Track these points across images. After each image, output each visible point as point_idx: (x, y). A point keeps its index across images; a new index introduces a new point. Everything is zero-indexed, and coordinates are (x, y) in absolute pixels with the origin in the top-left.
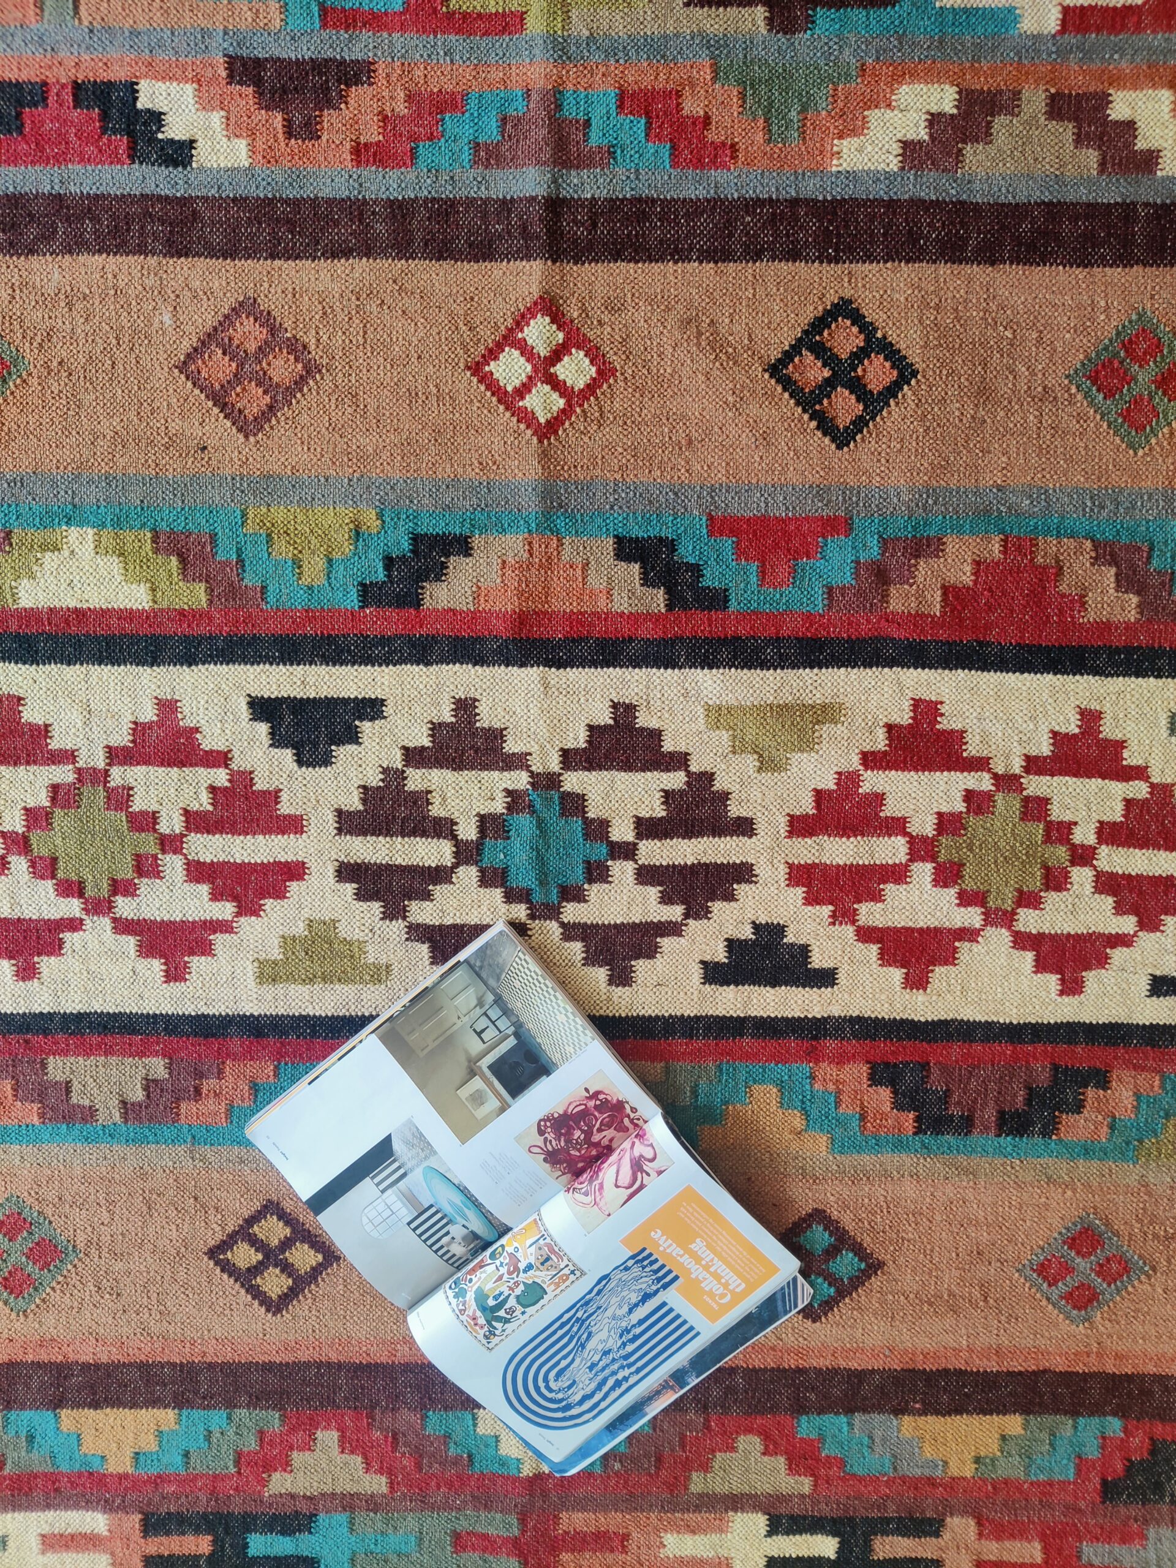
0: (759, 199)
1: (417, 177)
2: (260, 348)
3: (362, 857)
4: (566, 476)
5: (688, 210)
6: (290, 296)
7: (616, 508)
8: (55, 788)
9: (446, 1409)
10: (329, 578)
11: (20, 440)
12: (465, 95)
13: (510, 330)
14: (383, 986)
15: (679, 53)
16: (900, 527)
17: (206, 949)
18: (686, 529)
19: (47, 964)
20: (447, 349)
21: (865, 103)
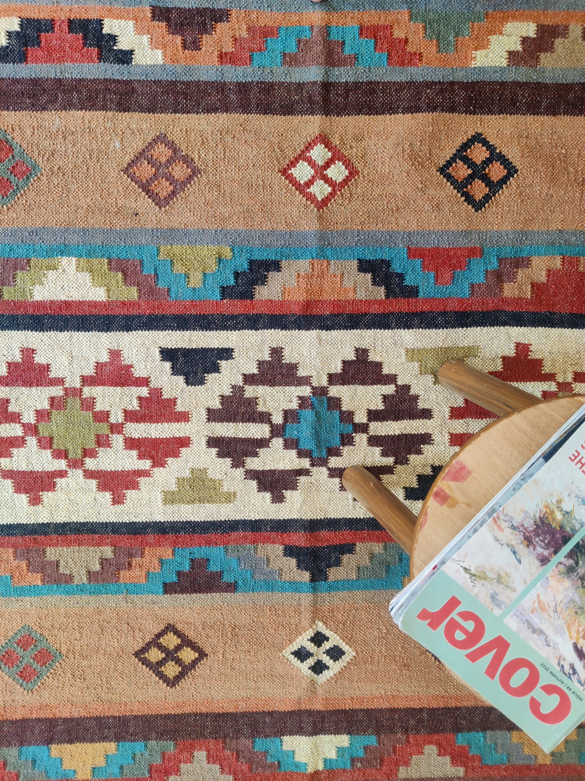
0: (433, 82)
1: (253, 71)
2: (168, 160)
3: (221, 434)
4: (332, 228)
5: (396, 88)
6: (184, 133)
7: (358, 244)
8: (52, 399)
9: (265, 737)
10: (204, 284)
11: (36, 209)
12: (278, 29)
13: (303, 152)
14: (232, 504)
15: (391, 6)
16: (507, 252)
17: (135, 486)
18: (396, 255)
19: (47, 496)
20: (268, 161)
21: (489, 32)
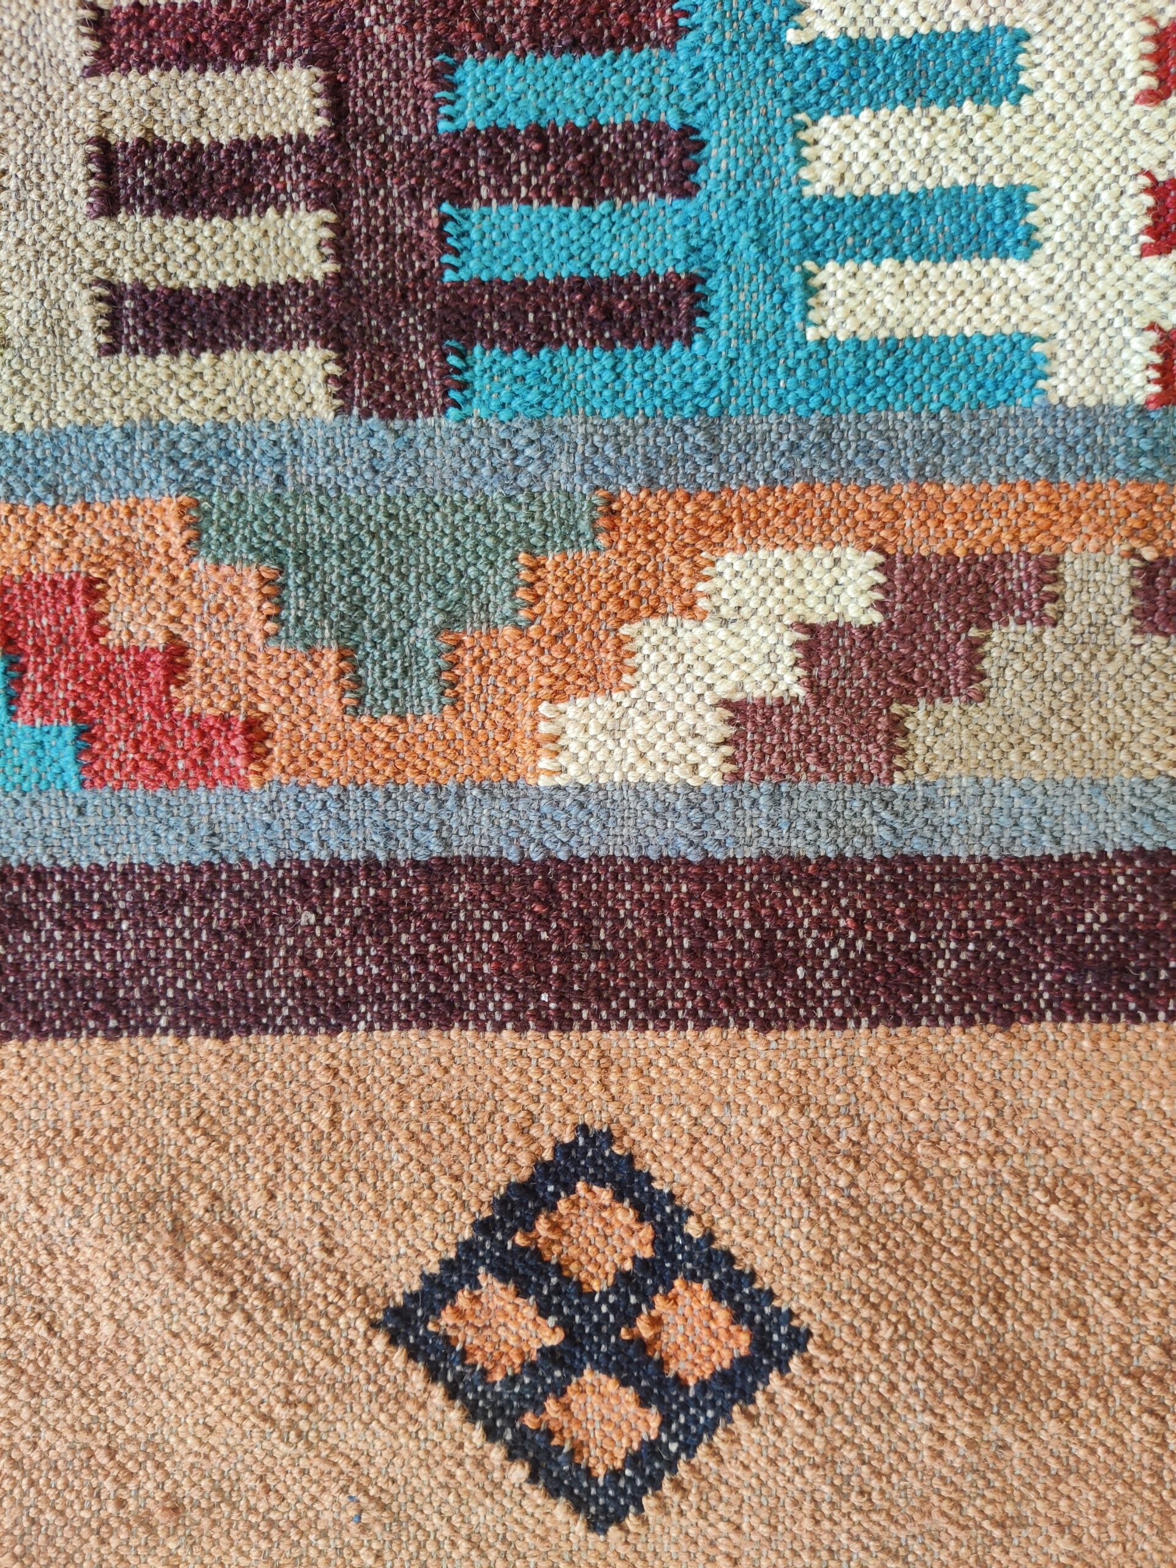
5: (138, 895)
15: (96, 476)
21: (622, 604)
